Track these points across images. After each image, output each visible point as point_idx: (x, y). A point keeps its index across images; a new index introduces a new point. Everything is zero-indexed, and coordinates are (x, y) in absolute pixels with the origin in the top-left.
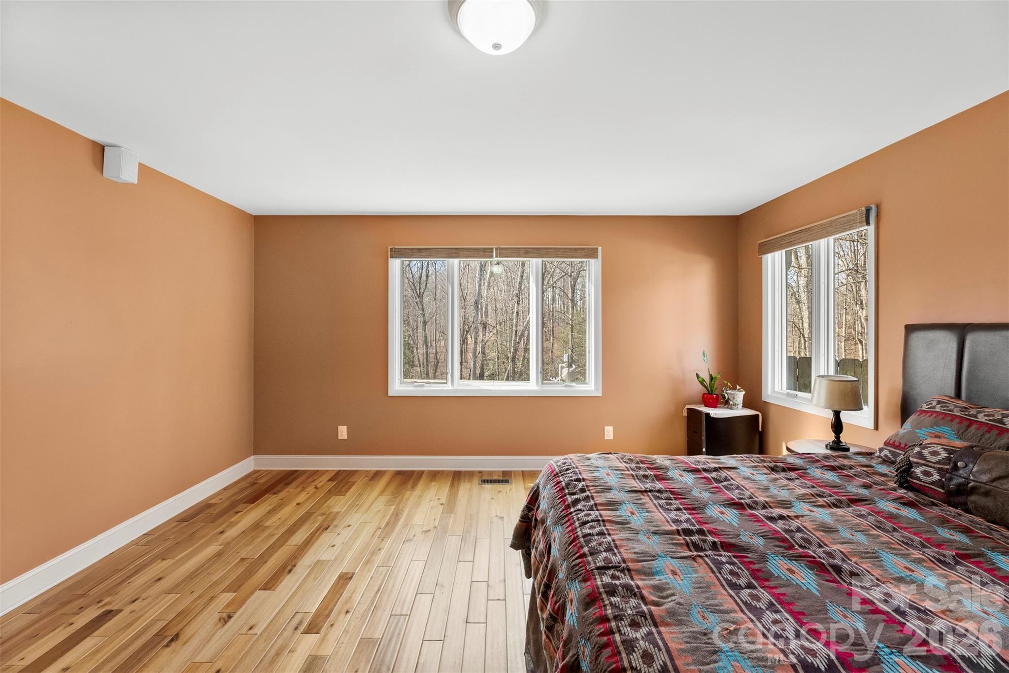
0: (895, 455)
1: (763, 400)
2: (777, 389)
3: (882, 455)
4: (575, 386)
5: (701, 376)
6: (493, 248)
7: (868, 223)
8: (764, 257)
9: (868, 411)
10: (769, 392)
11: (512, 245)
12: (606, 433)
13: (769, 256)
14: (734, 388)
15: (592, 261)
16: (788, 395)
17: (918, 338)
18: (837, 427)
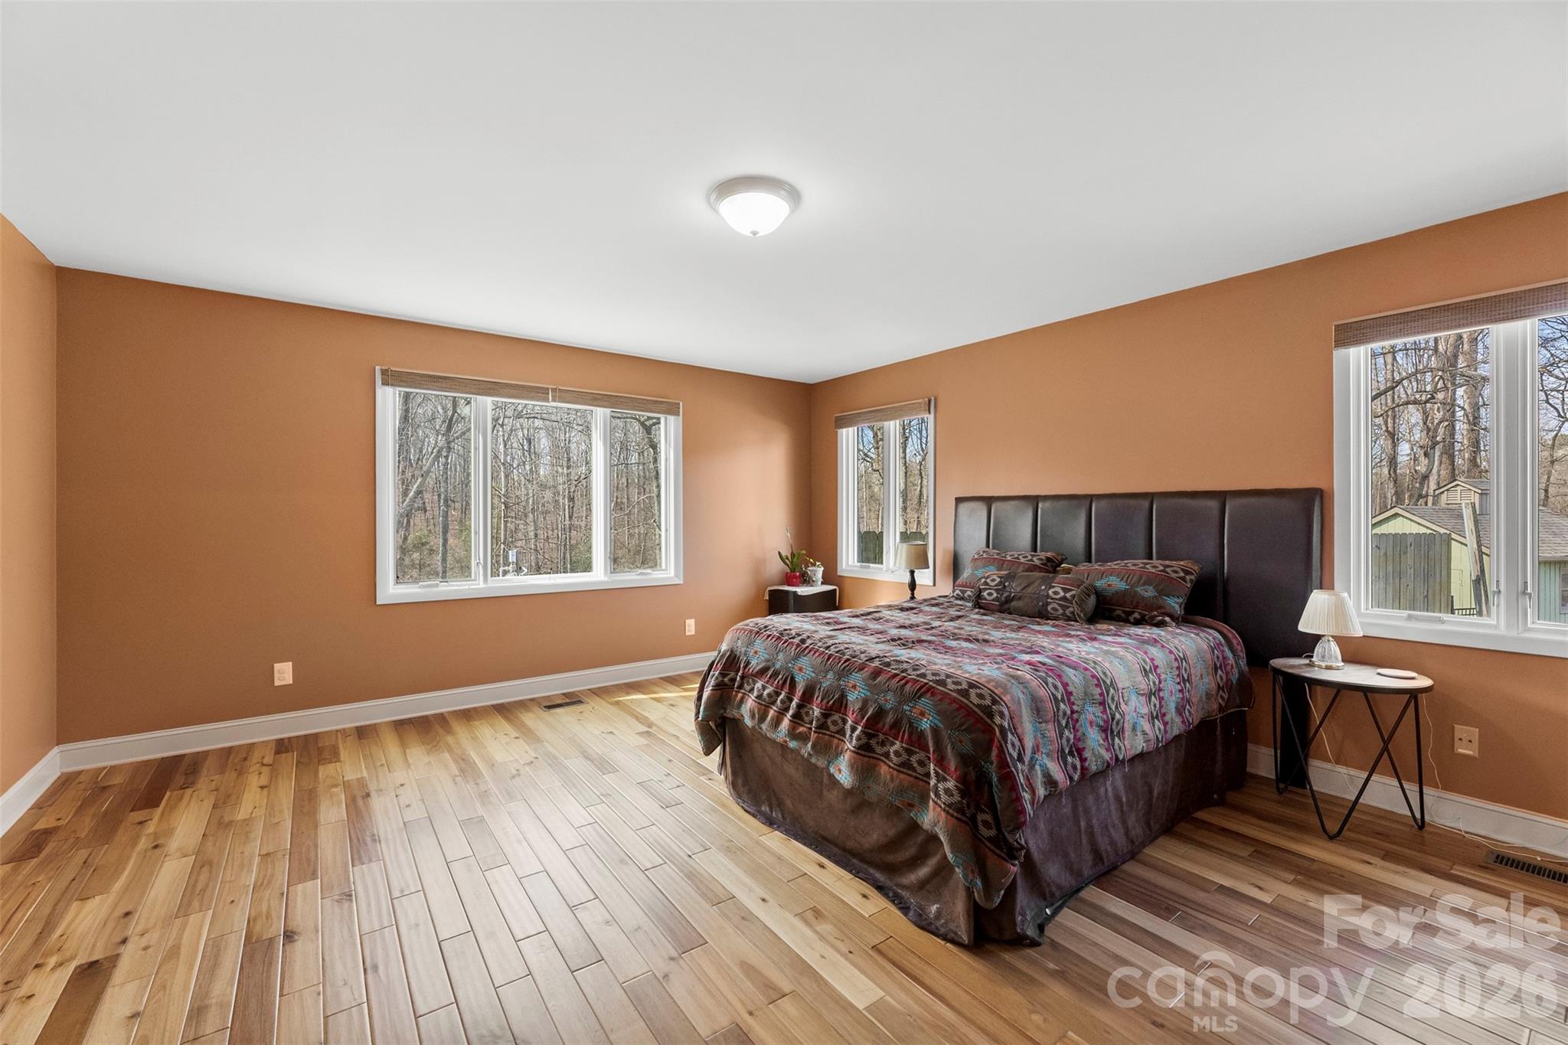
0: (963, 592)
1: (838, 574)
2: (850, 563)
3: (955, 595)
4: (651, 574)
5: (783, 555)
6: (548, 388)
7: (930, 413)
8: (839, 431)
9: (929, 572)
10: (844, 567)
11: (575, 387)
12: (687, 628)
13: (844, 431)
14: (814, 565)
15: (671, 418)
16: (861, 567)
17: (964, 508)
18: (913, 586)
